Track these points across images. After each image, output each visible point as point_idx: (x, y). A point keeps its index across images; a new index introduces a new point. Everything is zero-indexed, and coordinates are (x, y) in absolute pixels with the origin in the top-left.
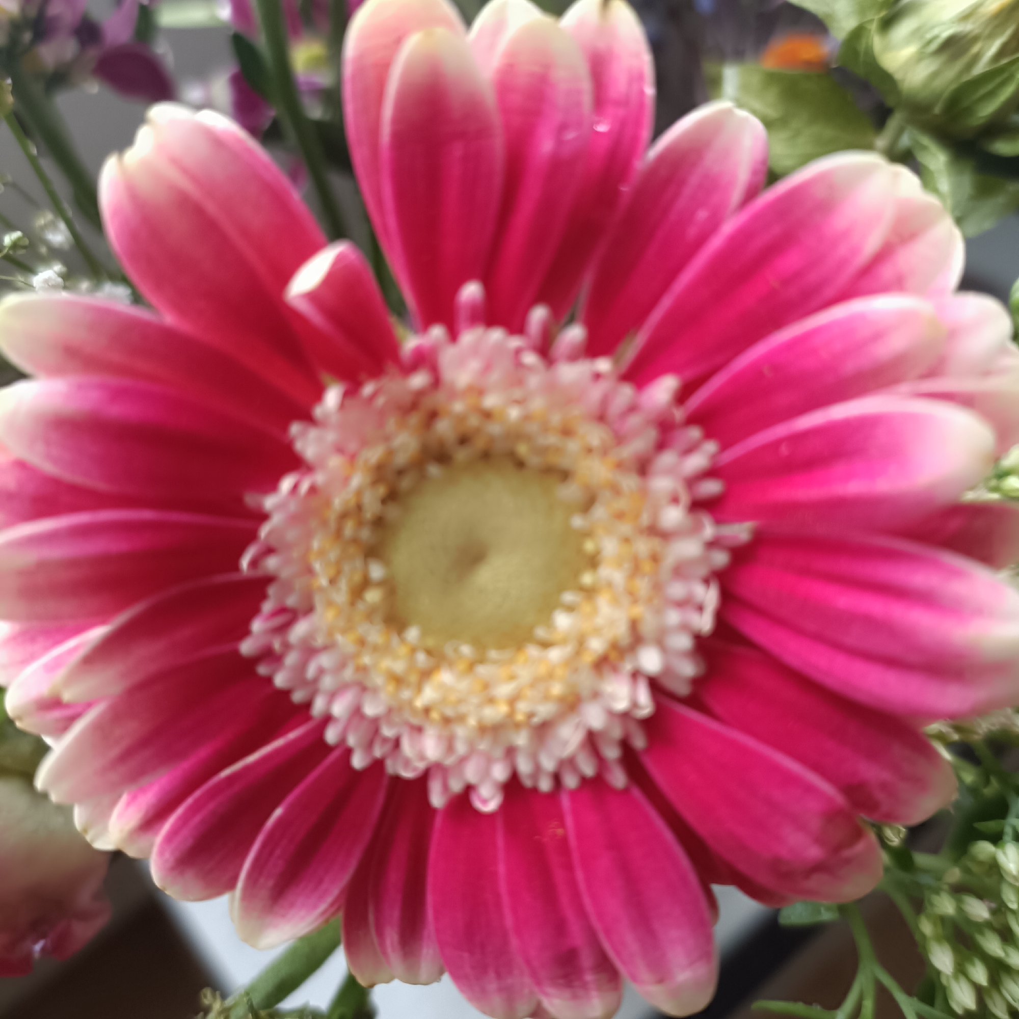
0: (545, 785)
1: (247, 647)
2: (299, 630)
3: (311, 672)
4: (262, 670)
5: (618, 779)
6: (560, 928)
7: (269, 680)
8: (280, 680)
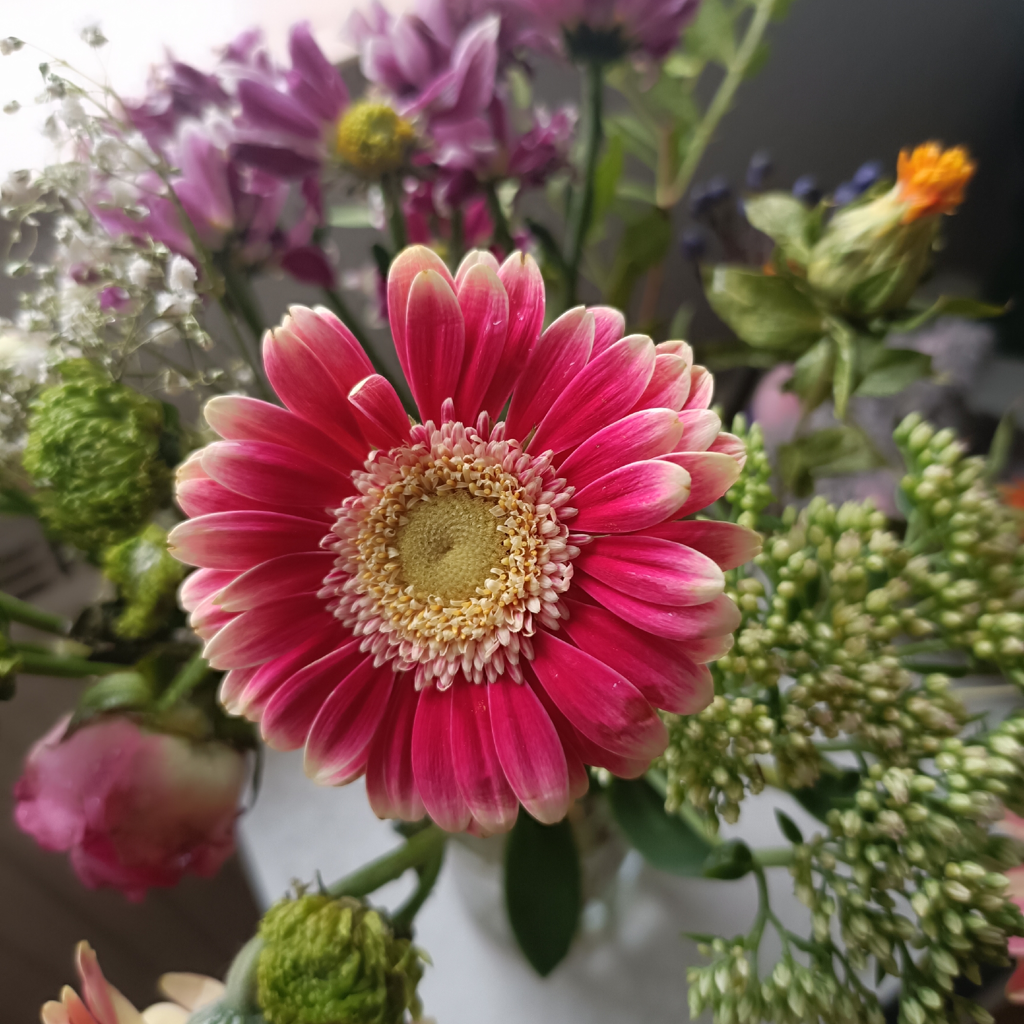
0: (477, 680)
1: (320, 593)
2: (349, 584)
3: (353, 609)
4: (328, 608)
5: (517, 677)
6: (481, 765)
7: (331, 614)
8: (337, 613)
